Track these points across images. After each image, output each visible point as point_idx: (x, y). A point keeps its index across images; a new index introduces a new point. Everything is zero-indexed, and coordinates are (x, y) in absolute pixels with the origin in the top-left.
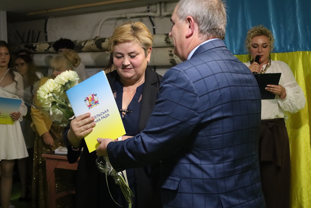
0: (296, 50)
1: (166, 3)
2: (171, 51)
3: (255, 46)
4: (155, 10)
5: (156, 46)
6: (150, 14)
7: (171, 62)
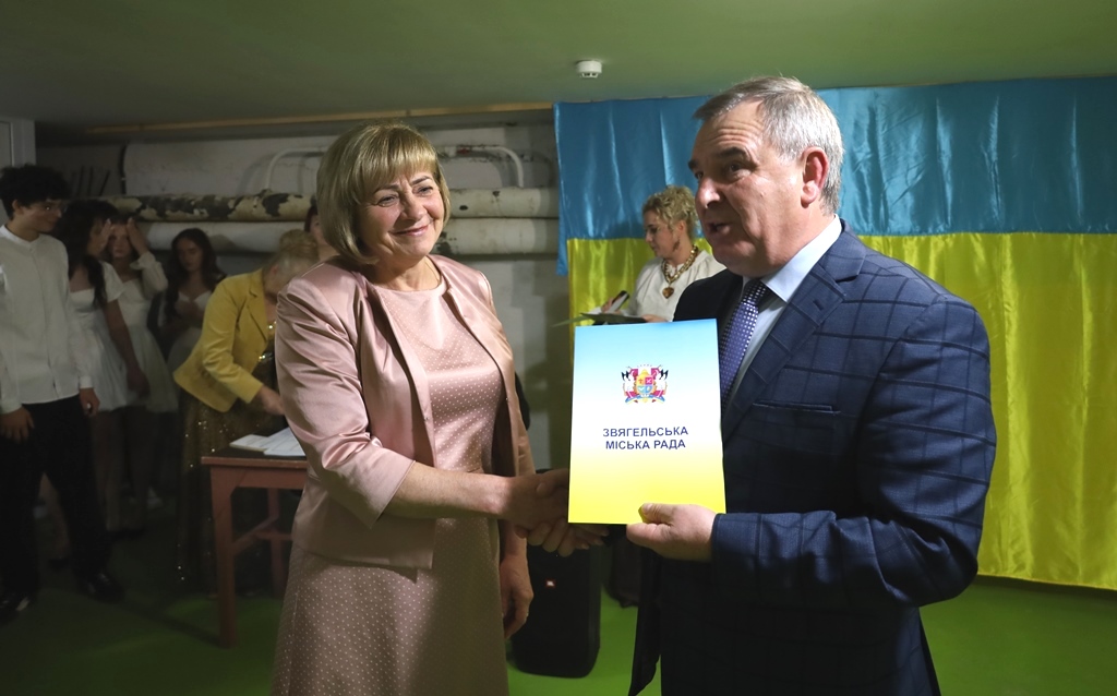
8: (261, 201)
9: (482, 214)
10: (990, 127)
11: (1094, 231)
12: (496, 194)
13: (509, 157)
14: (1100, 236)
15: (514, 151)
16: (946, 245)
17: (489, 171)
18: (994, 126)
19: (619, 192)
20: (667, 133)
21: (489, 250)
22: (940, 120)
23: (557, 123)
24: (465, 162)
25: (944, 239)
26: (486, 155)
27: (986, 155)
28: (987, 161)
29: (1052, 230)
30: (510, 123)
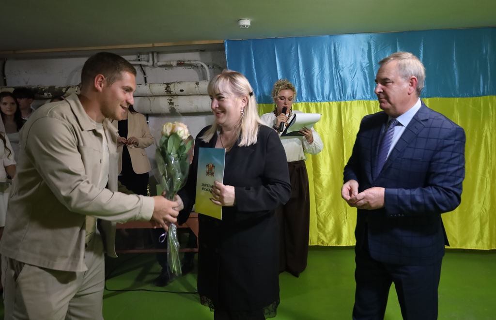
0: (300, 102)
1: (158, 53)
2: (171, 100)
3: (282, 98)
4: (146, 59)
5: (154, 94)
6: (143, 63)
7: (170, 110)
8: (79, 88)
9: (190, 94)
10: (419, 51)
11: (463, 96)
12: (197, 84)
13: (202, 66)
14: (465, 99)
15: (205, 63)
17: (192, 73)
18: (422, 51)
19: (256, 82)
20: (278, 55)
21: (195, 111)
22: (398, 48)
23: (226, 50)
24: (181, 69)
26: (191, 65)
29: (446, 96)
30: (202, 50)
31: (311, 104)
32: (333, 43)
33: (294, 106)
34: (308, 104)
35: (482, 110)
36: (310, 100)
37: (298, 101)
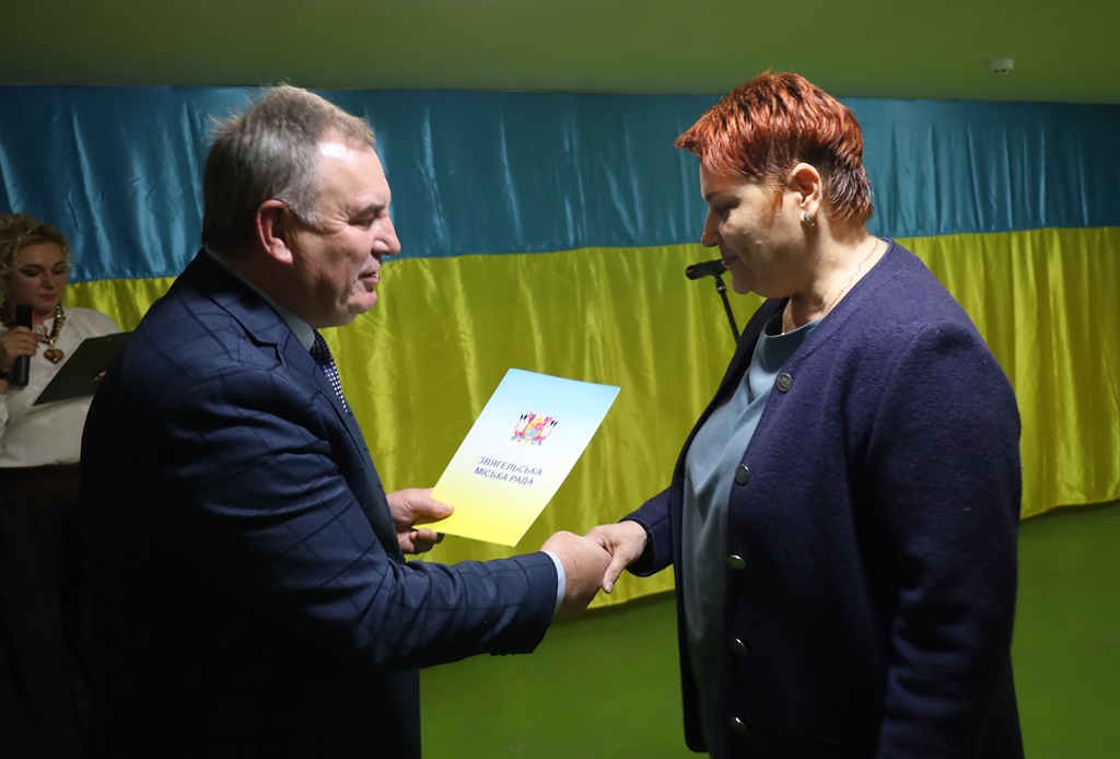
0: (95, 278)
3: (31, 271)
10: (423, 141)
11: (533, 251)
14: (539, 256)
16: (394, 272)
18: (428, 140)
25: (391, 266)
27: (423, 171)
28: (425, 179)
29: (496, 252)
31: (134, 285)
32: (185, 110)
33: (78, 293)
34: (125, 287)
35: (577, 281)
36: (129, 273)
37: (88, 275)
